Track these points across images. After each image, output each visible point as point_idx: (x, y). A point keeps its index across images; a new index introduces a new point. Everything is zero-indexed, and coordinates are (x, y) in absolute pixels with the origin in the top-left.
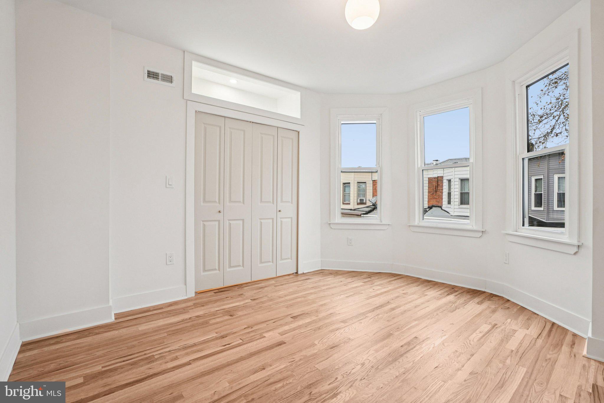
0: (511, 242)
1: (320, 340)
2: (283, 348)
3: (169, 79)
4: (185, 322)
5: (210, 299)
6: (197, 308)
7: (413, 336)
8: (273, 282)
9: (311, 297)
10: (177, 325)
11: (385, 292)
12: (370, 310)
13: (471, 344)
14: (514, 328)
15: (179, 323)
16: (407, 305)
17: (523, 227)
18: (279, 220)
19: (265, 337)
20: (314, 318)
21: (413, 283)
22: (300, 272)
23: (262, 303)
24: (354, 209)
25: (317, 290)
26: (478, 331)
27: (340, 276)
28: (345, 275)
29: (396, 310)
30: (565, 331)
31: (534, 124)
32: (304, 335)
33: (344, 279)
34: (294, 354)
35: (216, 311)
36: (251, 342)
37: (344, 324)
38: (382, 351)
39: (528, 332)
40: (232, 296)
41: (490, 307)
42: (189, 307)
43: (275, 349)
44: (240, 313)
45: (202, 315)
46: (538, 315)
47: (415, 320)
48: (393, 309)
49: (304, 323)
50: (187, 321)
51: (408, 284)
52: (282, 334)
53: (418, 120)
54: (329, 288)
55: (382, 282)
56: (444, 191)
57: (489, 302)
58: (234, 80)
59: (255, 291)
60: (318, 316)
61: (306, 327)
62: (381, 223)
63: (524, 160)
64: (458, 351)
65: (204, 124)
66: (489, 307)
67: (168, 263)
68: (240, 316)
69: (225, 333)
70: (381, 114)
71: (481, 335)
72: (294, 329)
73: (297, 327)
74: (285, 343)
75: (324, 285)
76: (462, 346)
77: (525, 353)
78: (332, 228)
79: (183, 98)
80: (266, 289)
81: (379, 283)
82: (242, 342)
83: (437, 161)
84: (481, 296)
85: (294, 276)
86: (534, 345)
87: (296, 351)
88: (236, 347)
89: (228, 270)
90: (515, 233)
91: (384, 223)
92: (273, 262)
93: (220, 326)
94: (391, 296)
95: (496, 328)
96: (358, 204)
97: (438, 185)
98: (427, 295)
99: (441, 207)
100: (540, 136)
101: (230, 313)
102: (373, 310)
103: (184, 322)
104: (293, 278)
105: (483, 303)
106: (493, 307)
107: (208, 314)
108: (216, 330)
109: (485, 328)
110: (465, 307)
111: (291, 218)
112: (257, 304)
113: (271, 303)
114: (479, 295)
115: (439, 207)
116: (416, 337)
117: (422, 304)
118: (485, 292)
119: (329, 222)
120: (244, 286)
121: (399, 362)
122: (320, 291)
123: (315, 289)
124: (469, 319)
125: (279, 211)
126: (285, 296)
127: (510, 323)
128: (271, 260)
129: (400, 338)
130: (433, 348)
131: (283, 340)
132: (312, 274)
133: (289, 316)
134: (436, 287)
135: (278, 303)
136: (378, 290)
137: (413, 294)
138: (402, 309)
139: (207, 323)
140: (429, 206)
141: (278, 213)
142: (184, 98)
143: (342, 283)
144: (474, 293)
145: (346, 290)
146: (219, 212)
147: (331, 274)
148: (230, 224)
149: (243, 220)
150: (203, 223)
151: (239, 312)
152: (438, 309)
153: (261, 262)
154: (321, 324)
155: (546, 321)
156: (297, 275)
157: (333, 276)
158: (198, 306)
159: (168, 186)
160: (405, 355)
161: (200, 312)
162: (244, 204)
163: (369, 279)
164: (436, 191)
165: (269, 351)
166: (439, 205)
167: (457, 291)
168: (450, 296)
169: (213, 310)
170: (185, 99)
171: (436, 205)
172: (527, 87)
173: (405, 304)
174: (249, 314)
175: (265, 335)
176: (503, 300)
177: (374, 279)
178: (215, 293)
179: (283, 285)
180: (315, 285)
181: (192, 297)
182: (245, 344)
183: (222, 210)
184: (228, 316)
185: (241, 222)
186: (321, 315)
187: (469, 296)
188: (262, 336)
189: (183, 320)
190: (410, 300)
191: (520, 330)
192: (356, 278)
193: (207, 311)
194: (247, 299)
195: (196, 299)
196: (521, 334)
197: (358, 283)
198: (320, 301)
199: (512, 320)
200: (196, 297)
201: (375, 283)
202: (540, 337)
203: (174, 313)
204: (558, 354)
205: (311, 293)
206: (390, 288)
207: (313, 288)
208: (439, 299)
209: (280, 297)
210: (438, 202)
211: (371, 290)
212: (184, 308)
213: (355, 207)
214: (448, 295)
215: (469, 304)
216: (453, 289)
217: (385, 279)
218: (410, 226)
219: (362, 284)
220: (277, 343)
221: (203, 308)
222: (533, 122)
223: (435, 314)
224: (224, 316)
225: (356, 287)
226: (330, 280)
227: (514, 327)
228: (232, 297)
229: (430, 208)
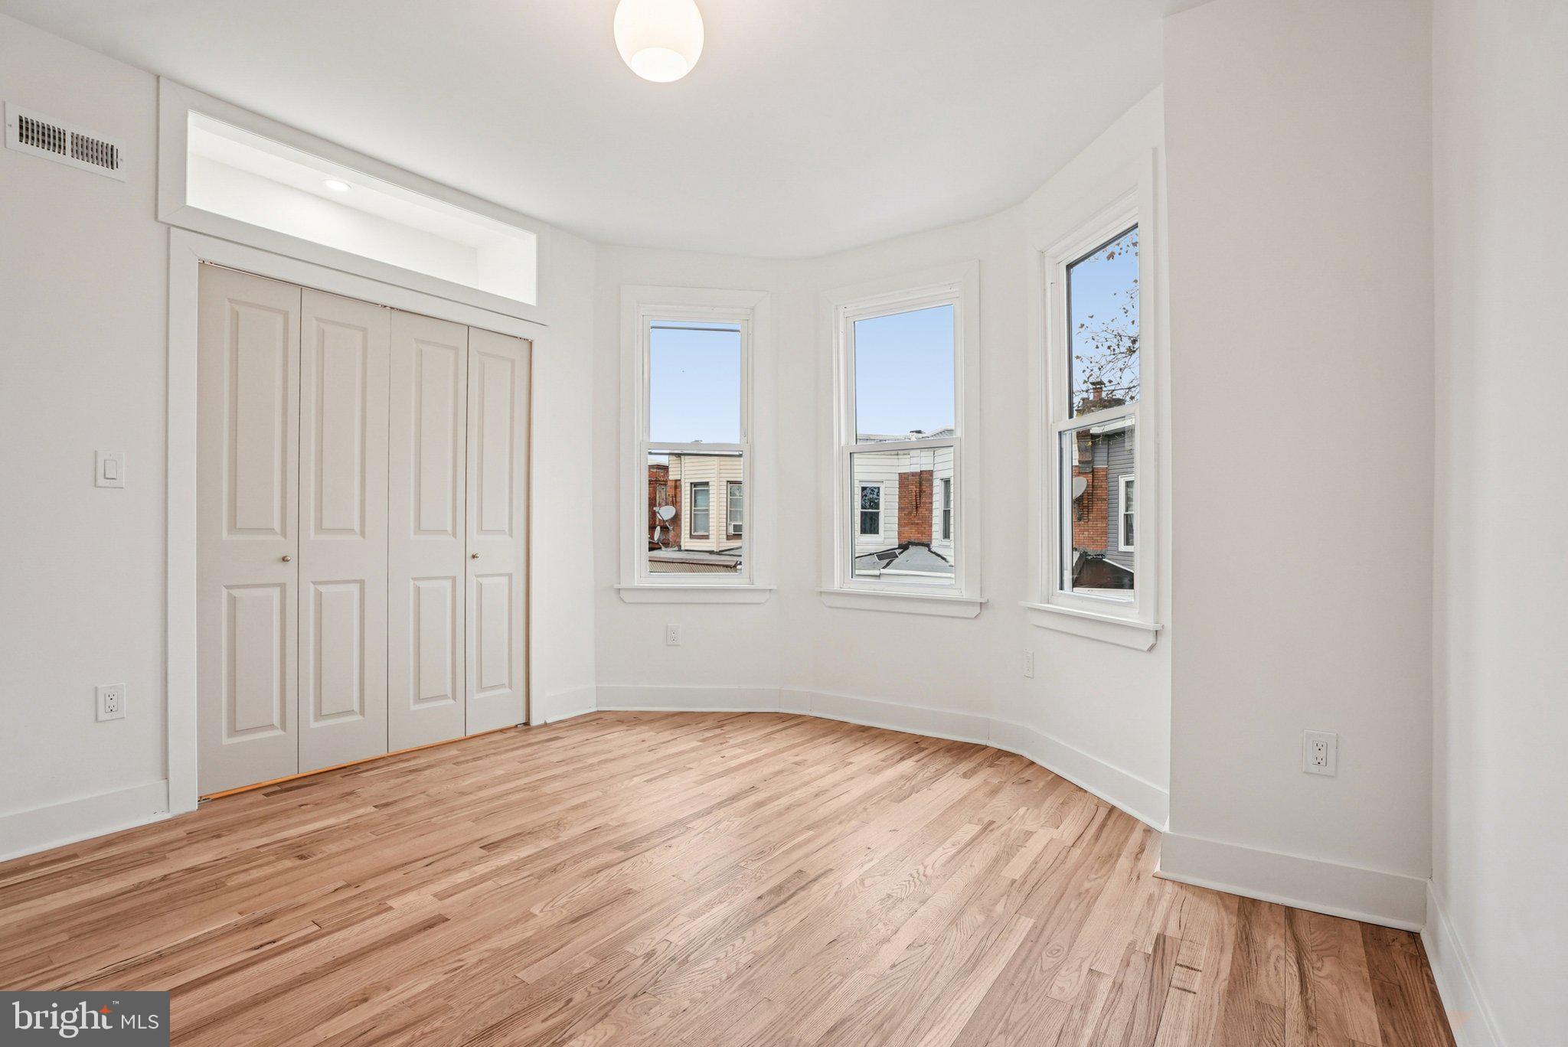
0: (1038, 627)
1: (549, 903)
2: (439, 934)
3: (107, 156)
4: (144, 890)
5: (248, 812)
6: (195, 845)
7: (795, 868)
8: (453, 752)
9: (549, 789)
10: (114, 904)
11: (751, 762)
12: (699, 812)
13: (925, 876)
14: (1027, 828)
15: (120, 898)
16: (798, 792)
17: (1061, 591)
18: (472, 581)
19: (391, 908)
20: (546, 844)
21: (824, 737)
22: (534, 722)
23: (408, 812)
24: (720, 551)
25: (570, 768)
26: (948, 844)
27: (643, 727)
28: (657, 724)
29: (768, 806)
30: (1131, 821)
31: (1120, 356)
32: (506, 893)
33: (652, 733)
34: (465, 947)
35: (258, 847)
36: (347, 927)
37: (622, 853)
38: (707, 914)
39: (1055, 833)
40: (319, 801)
41: (989, 782)
42: (171, 842)
43: (411, 940)
44: (333, 848)
45: (205, 865)
46: (1086, 792)
47: (808, 828)
48: (760, 804)
49: (515, 858)
50: (155, 887)
51: (812, 739)
52: (440, 896)
53: (841, 329)
54: (606, 761)
55: (749, 737)
56: (935, 506)
57: (990, 770)
58: (338, 183)
59: (393, 782)
60: (558, 837)
61: (517, 869)
62: (752, 587)
63: (1064, 437)
64: (893, 896)
65: (231, 300)
66: (986, 782)
67: (102, 716)
68: (329, 857)
69: (269, 910)
70: (753, 309)
71: (954, 851)
72: (483, 879)
73: (491, 872)
74: (447, 920)
75: (595, 753)
76: (904, 883)
77: (1038, 886)
78: (623, 600)
79: (156, 218)
80: (427, 772)
81: (740, 739)
82: (318, 931)
83: (919, 432)
84: (974, 757)
85: (516, 734)
86: (1063, 862)
87: (472, 940)
88: (294, 947)
89: (314, 725)
90: (1043, 605)
91: (758, 585)
92: (454, 698)
93: (257, 893)
94: (762, 771)
95: (992, 830)
96: (729, 538)
97: (920, 491)
98: (851, 763)
99: (928, 546)
100: (1132, 385)
101: (300, 850)
102: (709, 812)
103: (140, 892)
104: (514, 737)
105: (976, 773)
106: (996, 781)
107: (227, 860)
108: (241, 907)
109: (969, 831)
110: (934, 786)
111: (510, 576)
112: (390, 817)
113: (432, 811)
114: (970, 756)
115: (923, 544)
116: (801, 871)
117: (835, 786)
118: (985, 747)
119: (617, 586)
120: (363, 768)
121: (744, 939)
122: (582, 768)
123: (567, 764)
124: (936, 815)
125: (474, 557)
126: (480, 788)
127: (1023, 817)
128: (449, 693)
129: (760, 877)
130: (836, 893)
131: (442, 912)
132: (570, 726)
133: (475, 844)
134: (878, 740)
135: (452, 810)
136: (735, 757)
137: (818, 764)
138: (784, 801)
139: (218, 885)
140: (901, 543)
141: (470, 562)
142: (161, 217)
143: (645, 745)
144: (960, 751)
145: (651, 763)
146: (284, 559)
147: (621, 722)
148: (319, 595)
149: (362, 582)
150: (229, 595)
151: (331, 845)
152: (868, 796)
153: (419, 699)
154: (561, 857)
155: (1100, 802)
156: (529, 730)
157: (624, 727)
158: (200, 838)
159: (101, 481)
160: (763, 920)
161: (202, 855)
162: (364, 537)
163: (718, 731)
164: (917, 507)
165: (394, 947)
166: (925, 540)
167: (923, 749)
168: (905, 762)
169: (247, 846)
170: (162, 222)
171: (916, 541)
172: (1069, 267)
173: (792, 790)
174: (360, 847)
175: (391, 903)
176: (1021, 764)
177: (729, 731)
178: (266, 795)
179: (479, 758)
180: (572, 753)
181: (187, 813)
182: (323, 936)
183: (292, 555)
184: (293, 859)
185: (355, 589)
186: (565, 836)
187: (948, 760)
188: (383, 907)
189: (137, 887)
190: (807, 779)
191: (1042, 831)
192: (685, 729)
193: (227, 851)
194: (365, 804)
195: (201, 818)
196: (1042, 837)
197: (686, 742)
198: (573, 797)
199: (1028, 809)
200: (204, 811)
201: (731, 741)
202: (1079, 843)
203: (112, 866)
204: (1106, 878)
205: (554, 778)
206: (764, 751)
207: (563, 763)
208: (877, 770)
209: (463, 794)
210: (922, 533)
211: (716, 759)
212: (150, 850)
213: (721, 545)
214: (902, 759)
215: (943, 779)
216: (916, 744)
217: (760, 728)
218: (821, 592)
219: (695, 744)
220: (423, 922)
221: (215, 842)
222: (1117, 351)
223: (860, 808)
224: (279, 859)
225: (680, 752)
226: (618, 739)
227: (1030, 826)
228: (316, 804)
229: (904, 547)
